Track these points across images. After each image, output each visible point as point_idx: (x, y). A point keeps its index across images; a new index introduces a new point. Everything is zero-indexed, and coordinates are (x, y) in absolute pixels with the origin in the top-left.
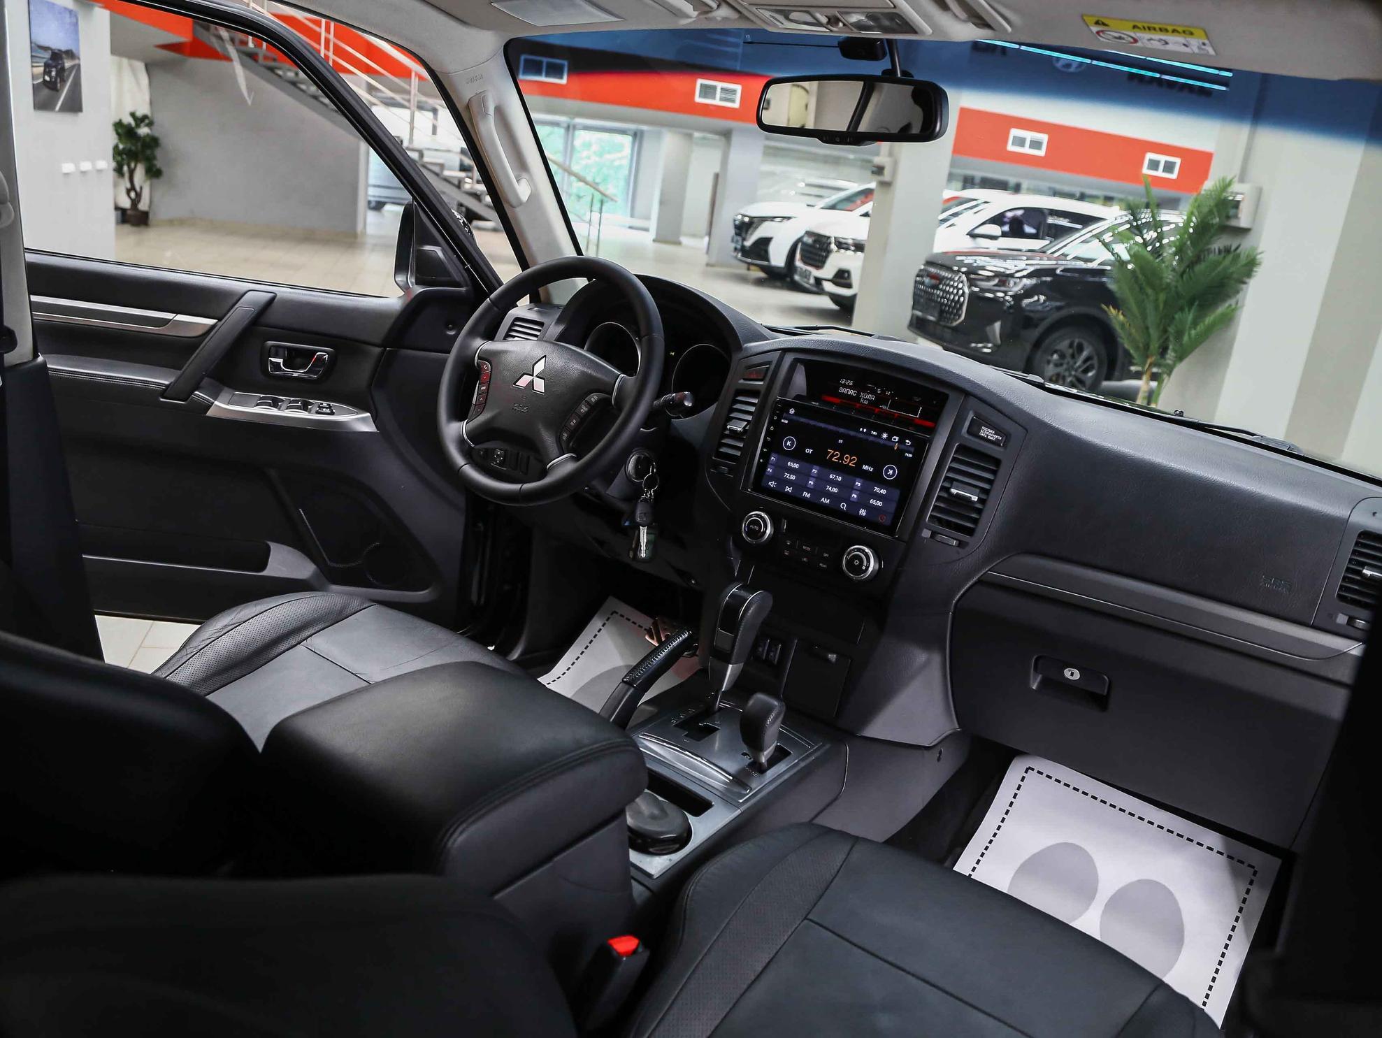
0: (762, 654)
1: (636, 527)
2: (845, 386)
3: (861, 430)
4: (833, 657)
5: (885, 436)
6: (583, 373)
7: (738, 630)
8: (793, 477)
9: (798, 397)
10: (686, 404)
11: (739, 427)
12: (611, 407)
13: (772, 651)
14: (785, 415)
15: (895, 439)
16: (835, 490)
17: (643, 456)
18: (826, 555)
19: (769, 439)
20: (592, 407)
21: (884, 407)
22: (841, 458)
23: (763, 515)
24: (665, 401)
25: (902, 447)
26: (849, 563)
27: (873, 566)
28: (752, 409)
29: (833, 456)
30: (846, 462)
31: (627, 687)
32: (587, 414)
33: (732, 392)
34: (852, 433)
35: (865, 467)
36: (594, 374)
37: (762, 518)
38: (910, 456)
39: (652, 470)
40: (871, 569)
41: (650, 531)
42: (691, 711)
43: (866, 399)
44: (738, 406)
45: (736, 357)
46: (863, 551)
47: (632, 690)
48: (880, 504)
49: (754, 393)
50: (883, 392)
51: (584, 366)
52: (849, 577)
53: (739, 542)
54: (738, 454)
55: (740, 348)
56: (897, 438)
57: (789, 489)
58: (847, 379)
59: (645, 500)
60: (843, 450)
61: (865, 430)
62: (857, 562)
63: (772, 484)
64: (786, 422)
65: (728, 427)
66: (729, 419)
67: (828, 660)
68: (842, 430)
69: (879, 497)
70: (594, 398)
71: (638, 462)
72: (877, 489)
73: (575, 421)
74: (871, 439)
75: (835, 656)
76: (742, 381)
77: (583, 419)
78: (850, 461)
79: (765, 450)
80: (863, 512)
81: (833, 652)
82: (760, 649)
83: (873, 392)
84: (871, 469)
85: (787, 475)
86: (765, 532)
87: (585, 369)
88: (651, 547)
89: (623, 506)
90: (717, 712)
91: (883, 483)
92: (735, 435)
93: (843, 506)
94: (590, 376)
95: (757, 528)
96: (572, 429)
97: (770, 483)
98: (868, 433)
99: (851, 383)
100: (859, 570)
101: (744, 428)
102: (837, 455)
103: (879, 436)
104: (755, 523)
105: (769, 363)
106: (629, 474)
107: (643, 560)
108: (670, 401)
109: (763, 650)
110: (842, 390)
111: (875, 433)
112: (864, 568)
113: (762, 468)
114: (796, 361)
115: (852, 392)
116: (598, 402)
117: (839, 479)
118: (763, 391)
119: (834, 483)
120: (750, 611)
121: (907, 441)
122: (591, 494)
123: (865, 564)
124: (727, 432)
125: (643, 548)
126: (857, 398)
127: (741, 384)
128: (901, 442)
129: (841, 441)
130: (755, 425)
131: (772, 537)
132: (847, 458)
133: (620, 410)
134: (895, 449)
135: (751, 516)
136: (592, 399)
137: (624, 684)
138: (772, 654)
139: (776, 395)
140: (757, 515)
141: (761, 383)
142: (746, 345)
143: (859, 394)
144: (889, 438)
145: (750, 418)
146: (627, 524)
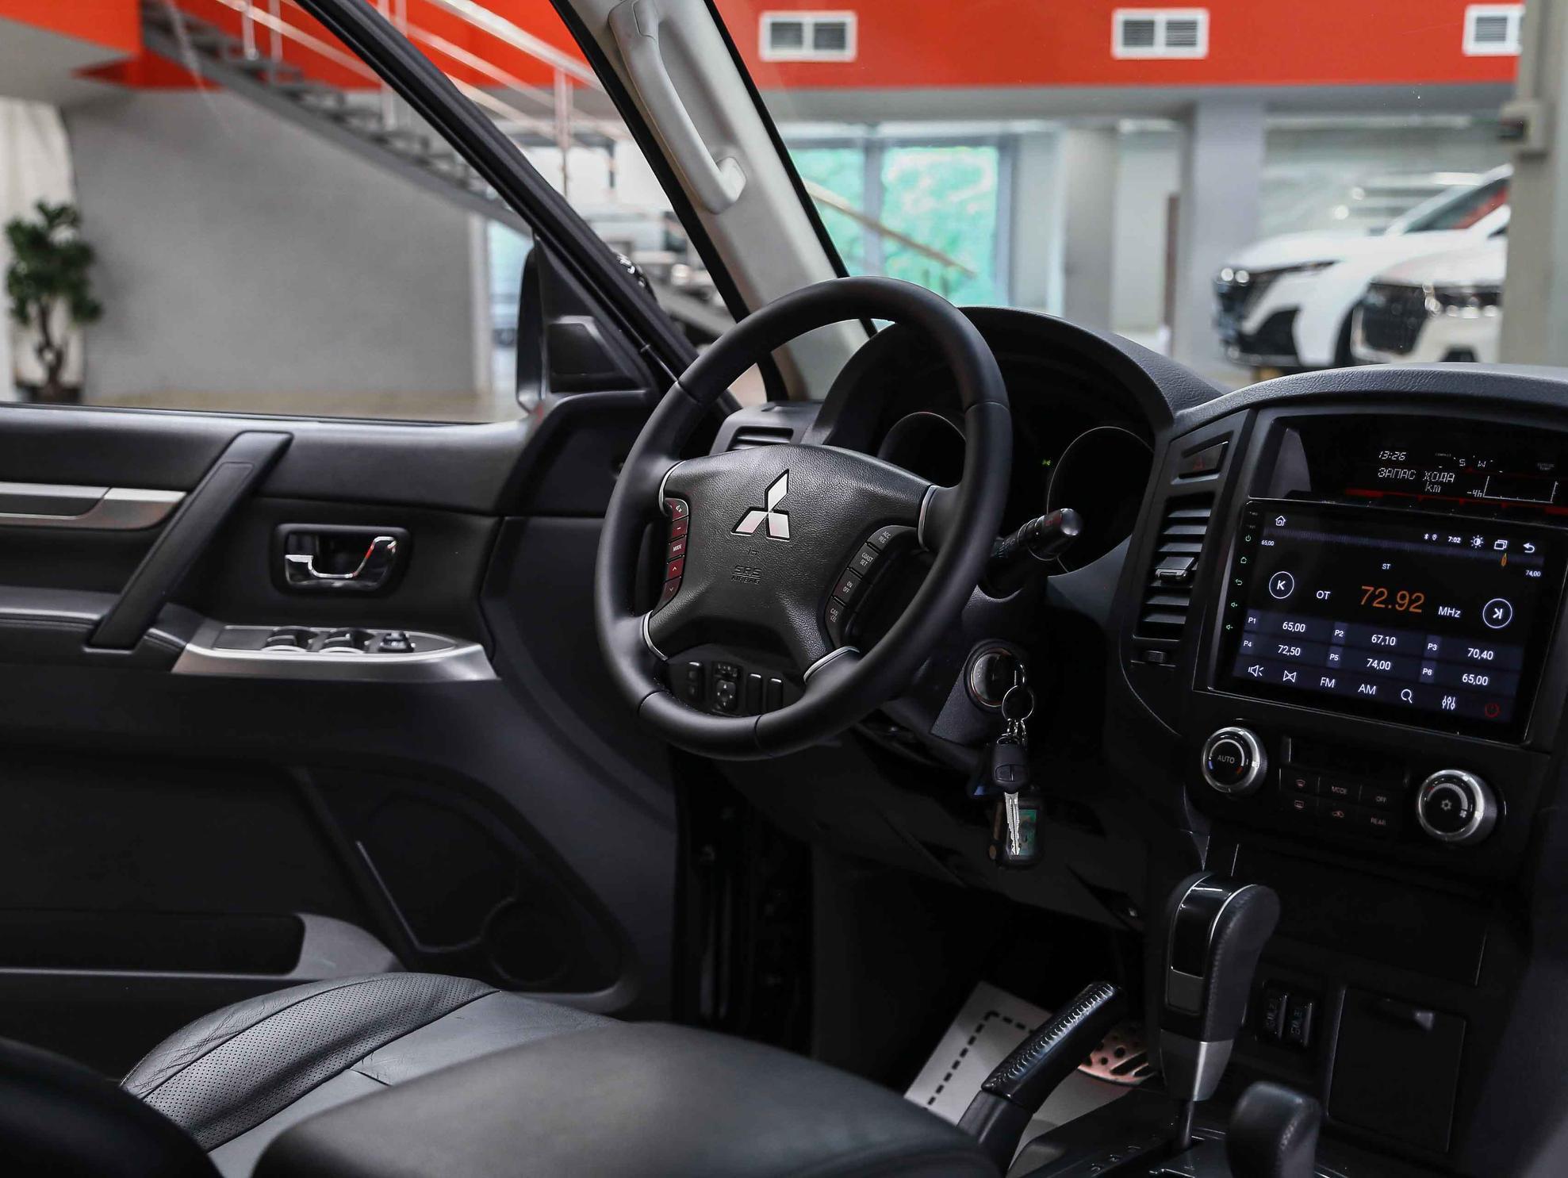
0: (1276, 1028)
1: (995, 799)
2: (1389, 464)
3: (1426, 536)
4: (1426, 1018)
5: (1478, 542)
6: (862, 493)
7: (1211, 966)
8: (1296, 652)
9: (1293, 494)
10: (1067, 531)
11: (1179, 569)
12: (916, 552)
13: (1296, 1018)
14: (1266, 532)
15: (1500, 545)
16: (1386, 665)
17: (998, 657)
18: (1381, 799)
19: (1239, 582)
20: (883, 553)
21: (1477, 493)
22: (1391, 599)
23: (1242, 732)
24: (1026, 533)
25: (1517, 559)
26: (1432, 807)
27: (1481, 810)
28: (1202, 530)
29: (1373, 597)
30: (1401, 606)
31: (991, 1099)
32: (874, 567)
33: (1160, 507)
34: (1408, 546)
35: (1444, 611)
36: (880, 490)
37: (1241, 739)
38: (1537, 574)
39: (1019, 679)
40: (1479, 815)
41: (1023, 804)
42: (1134, 1149)
43: (1438, 483)
44: (1172, 531)
45: (1163, 437)
46: (1459, 781)
47: (1003, 1105)
48: (1483, 681)
49: (1203, 499)
50: (1471, 463)
51: (861, 478)
52: (1437, 841)
53: (1204, 799)
54: (1181, 620)
55: (1167, 418)
56: (1505, 543)
57: (1290, 677)
58: (1393, 450)
59: (1011, 740)
60: (1393, 583)
61: (1435, 537)
62: (1446, 805)
63: (1255, 671)
64: (1272, 543)
65: (1158, 572)
66: (1159, 558)
67: (1417, 1026)
68: (1385, 544)
69: (1479, 667)
70: (883, 536)
71: (990, 668)
72: (1474, 652)
73: (850, 584)
74: (1449, 551)
75: (1431, 1015)
76: (1177, 481)
77: (866, 578)
78: (1408, 602)
79: (1234, 605)
80: (1449, 703)
81: (1425, 1007)
82: (1270, 1016)
83: (1450, 466)
84: (1457, 614)
85: (1283, 649)
86: (1249, 767)
87: (870, 487)
88: (1031, 834)
89: (969, 759)
90: (1186, 1150)
91: (1485, 638)
92: (1173, 585)
93: (1406, 695)
94: (873, 497)
95: (1231, 760)
96: (847, 600)
97: (1250, 670)
98: (1443, 541)
99: (1401, 456)
100: (1455, 820)
101: (1189, 570)
102: (1382, 594)
103: (1466, 544)
104: (1229, 750)
105: (1228, 436)
106: (976, 695)
107: (1018, 865)
108: (1034, 530)
109: (1275, 1018)
110: (1384, 473)
111: (1457, 540)
112: (1463, 814)
113: (1232, 641)
114: (1280, 425)
115: (1405, 474)
116: (894, 542)
117: (1392, 641)
118: (1220, 491)
119: (1381, 652)
120: (1231, 925)
121: (1527, 546)
122: (906, 744)
123: (1465, 804)
124: (1157, 584)
125: (1015, 836)
126: (1419, 483)
127: (1177, 486)
128: (1515, 548)
129: (1386, 566)
130: (1209, 563)
131: (1267, 776)
132: (1403, 597)
133: (934, 552)
134: (1503, 563)
135: (1218, 738)
136: (881, 538)
137: (984, 1095)
138: (1295, 1024)
139: (1245, 495)
140: (1232, 735)
141: (1215, 477)
142: (1179, 413)
143: (1420, 475)
144: (1488, 546)
145: (1197, 548)
146: (979, 792)
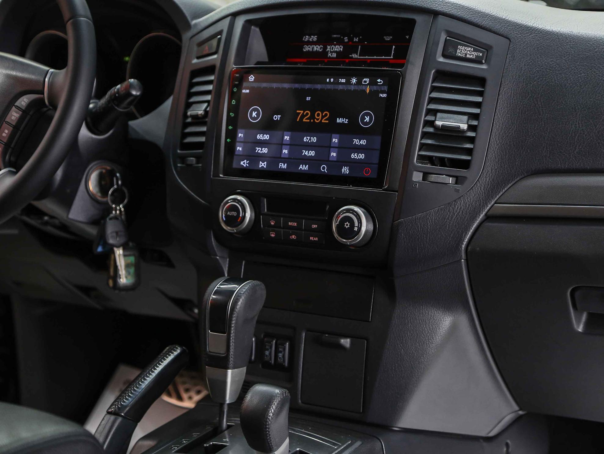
0: (271, 359)
1: (109, 253)
2: (309, 43)
3: (328, 80)
4: (346, 342)
5: (354, 81)
6: (8, 76)
7: (230, 327)
8: (265, 150)
9: (258, 63)
10: (134, 93)
11: (200, 110)
12: (45, 109)
13: (281, 352)
14: (245, 84)
15: (365, 82)
16: (312, 153)
17: (104, 171)
18: (315, 226)
19: (232, 115)
20: (25, 112)
21: (354, 56)
22: (312, 117)
23: (239, 198)
24: (111, 96)
25: (375, 88)
26: (340, 227)
27: (366, 226)
28: (210, 87)
29: (303, 116)
30: (318, 120)
31: (113, 417)
32: (21, 120)
33: (187, 75)
34: (319, 87)
35: (339, 120)
36: (19, 74)
37: (239, 202)
38: (385, 95)
39: (118, 182)
40: (364, 229)
41: (127, 253)
42: (196, 435)
43: (334, 52)
44: (196, 89)
45: (186, 36)
46: (353, 212)
47: (119, 420)
48: (362, 156)
49: (209, 70)
50: (351, 40)
51: (7, 68)
52: (344, 245)
53: (222, 238)
54: (203, 139)
55: (188, 26)
56: (367, 80)
57: (263, 165)
58: (310, 35)
59: (116, 218)
60: (313, 107)
61: (332, 80)
62: (347, 225)
63: (244, 163)
64: (248, 91)
65: (189, 113)
66: (189, 105)
67: (342, 347)
68: (307, 86)
69: (359, 149)
70: (24, 101)
71: (101, 177)
72: (356, 141)
73: (6, 131)
74: (340, 87)
75: (348, 340)
76: (195, 61)
77: (16, 128)
78: (321, 117)
79: (230, 128)
80: (345, 170)
81: (346, 337)
82: (267, 353)
83: (340, 42)
84: (346, 121)
85: (258, 150)
86: (244, 217)
87: (14, 73)
88: (132, 270)
89: (93, 231)
90: (225, 430)
91: (361, 132)
92: (198, 120)
93: (324, 168)
94: (15, 78)
95: (234, 214)
96: (5, 141)
97: (242, 163)
98: (337, 83)
99: (315, 38)
100: (351, 233)
101: (205, 110)
102: (307, 114)
103: (348, 83)
104: (233, 208)
105: (220, 33)
106: (93, 194)
107: (127, 289)
108: (115, 94)
109: (270, 353)
110: (307, 48)
111: (343, 81)
112: (356, 229)
113: (230, 149)
114: (249, 23)
115: (317, 48)
116: (31, 105)
117: (314, 139)
118: (218, 65)
119: (309, 146)
120: (239, 303)
121: (379, 80)
122: (55, 226)
123: (356, 224)
124: (189, 120)
125: (122, 272)
126: (324, 53)
127: (196, 64)
128: (373, 83)
129: (308, 99)
130: (217, 104)
131: (256, 221)
132: (318, 115)
133: (55, 108)
134: (368, 92)
135: (227, 202)
136: (23, 103)
137: (108, 416)
138: (280, 355)
139: (232, 66)
140: (234, 200)
141: (215, 56)
142: (194, 22)
143: (325, 48)
144: (359, 83)
145: (209, 97)
146: (100, 249)
